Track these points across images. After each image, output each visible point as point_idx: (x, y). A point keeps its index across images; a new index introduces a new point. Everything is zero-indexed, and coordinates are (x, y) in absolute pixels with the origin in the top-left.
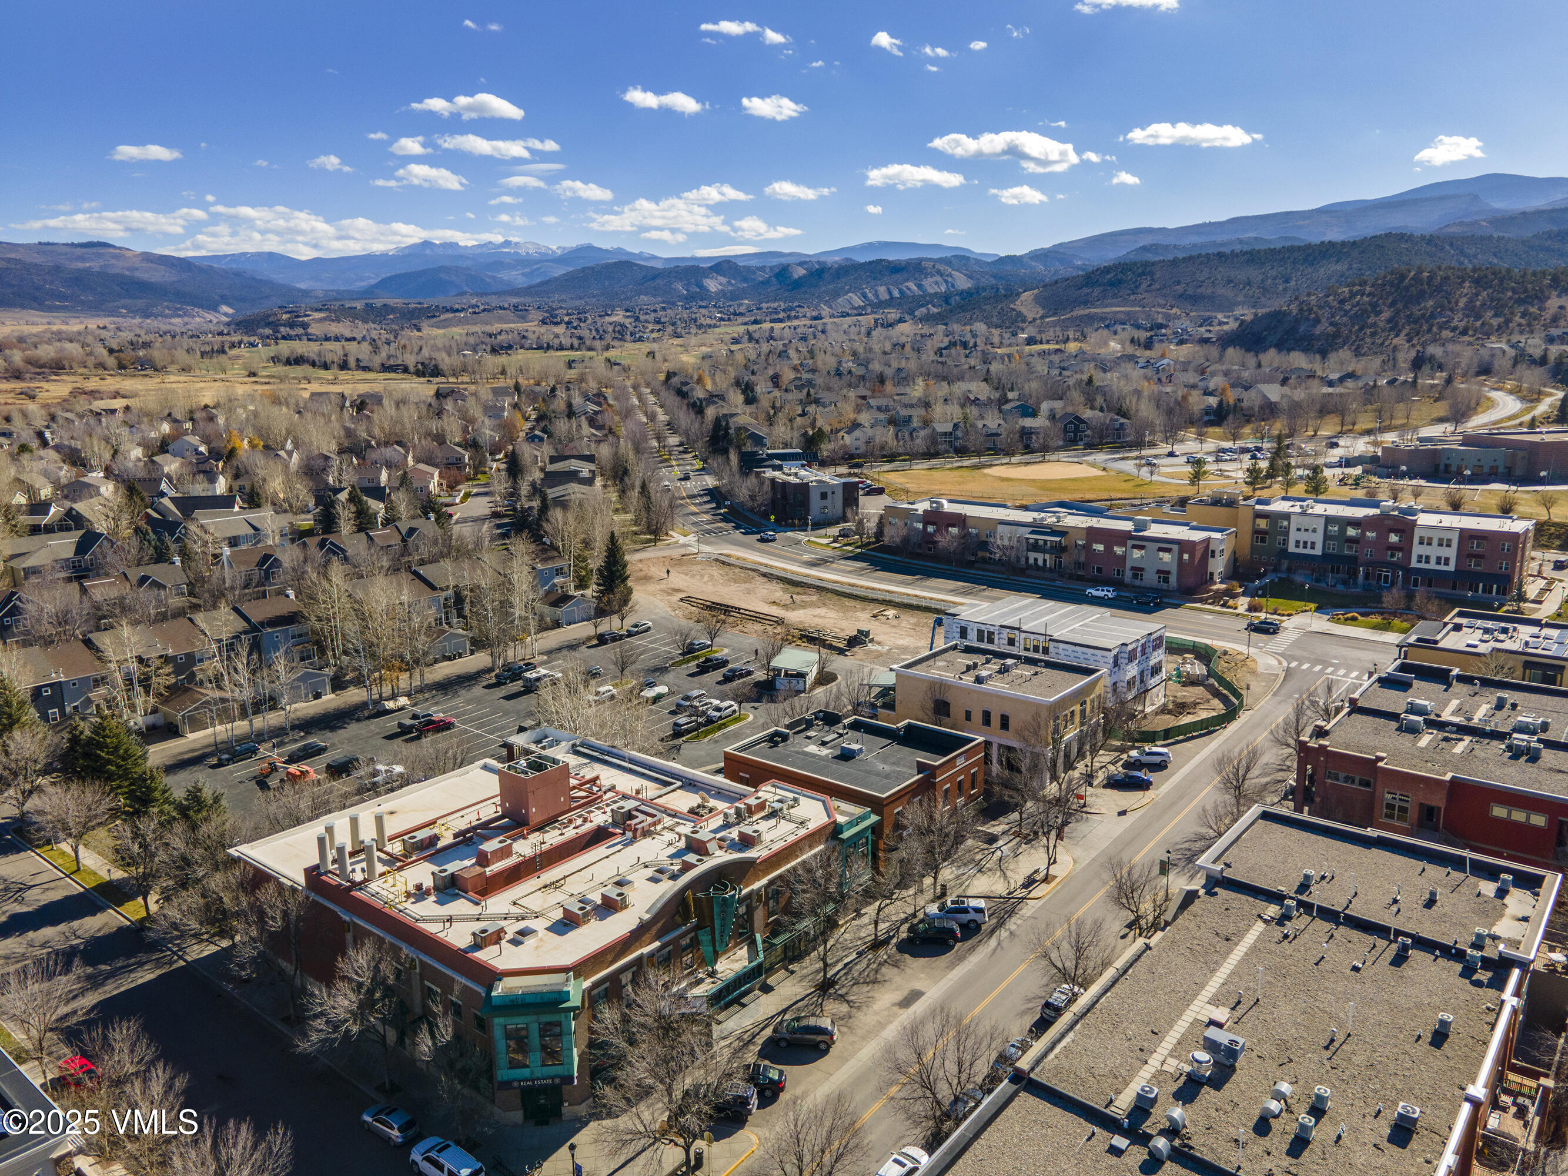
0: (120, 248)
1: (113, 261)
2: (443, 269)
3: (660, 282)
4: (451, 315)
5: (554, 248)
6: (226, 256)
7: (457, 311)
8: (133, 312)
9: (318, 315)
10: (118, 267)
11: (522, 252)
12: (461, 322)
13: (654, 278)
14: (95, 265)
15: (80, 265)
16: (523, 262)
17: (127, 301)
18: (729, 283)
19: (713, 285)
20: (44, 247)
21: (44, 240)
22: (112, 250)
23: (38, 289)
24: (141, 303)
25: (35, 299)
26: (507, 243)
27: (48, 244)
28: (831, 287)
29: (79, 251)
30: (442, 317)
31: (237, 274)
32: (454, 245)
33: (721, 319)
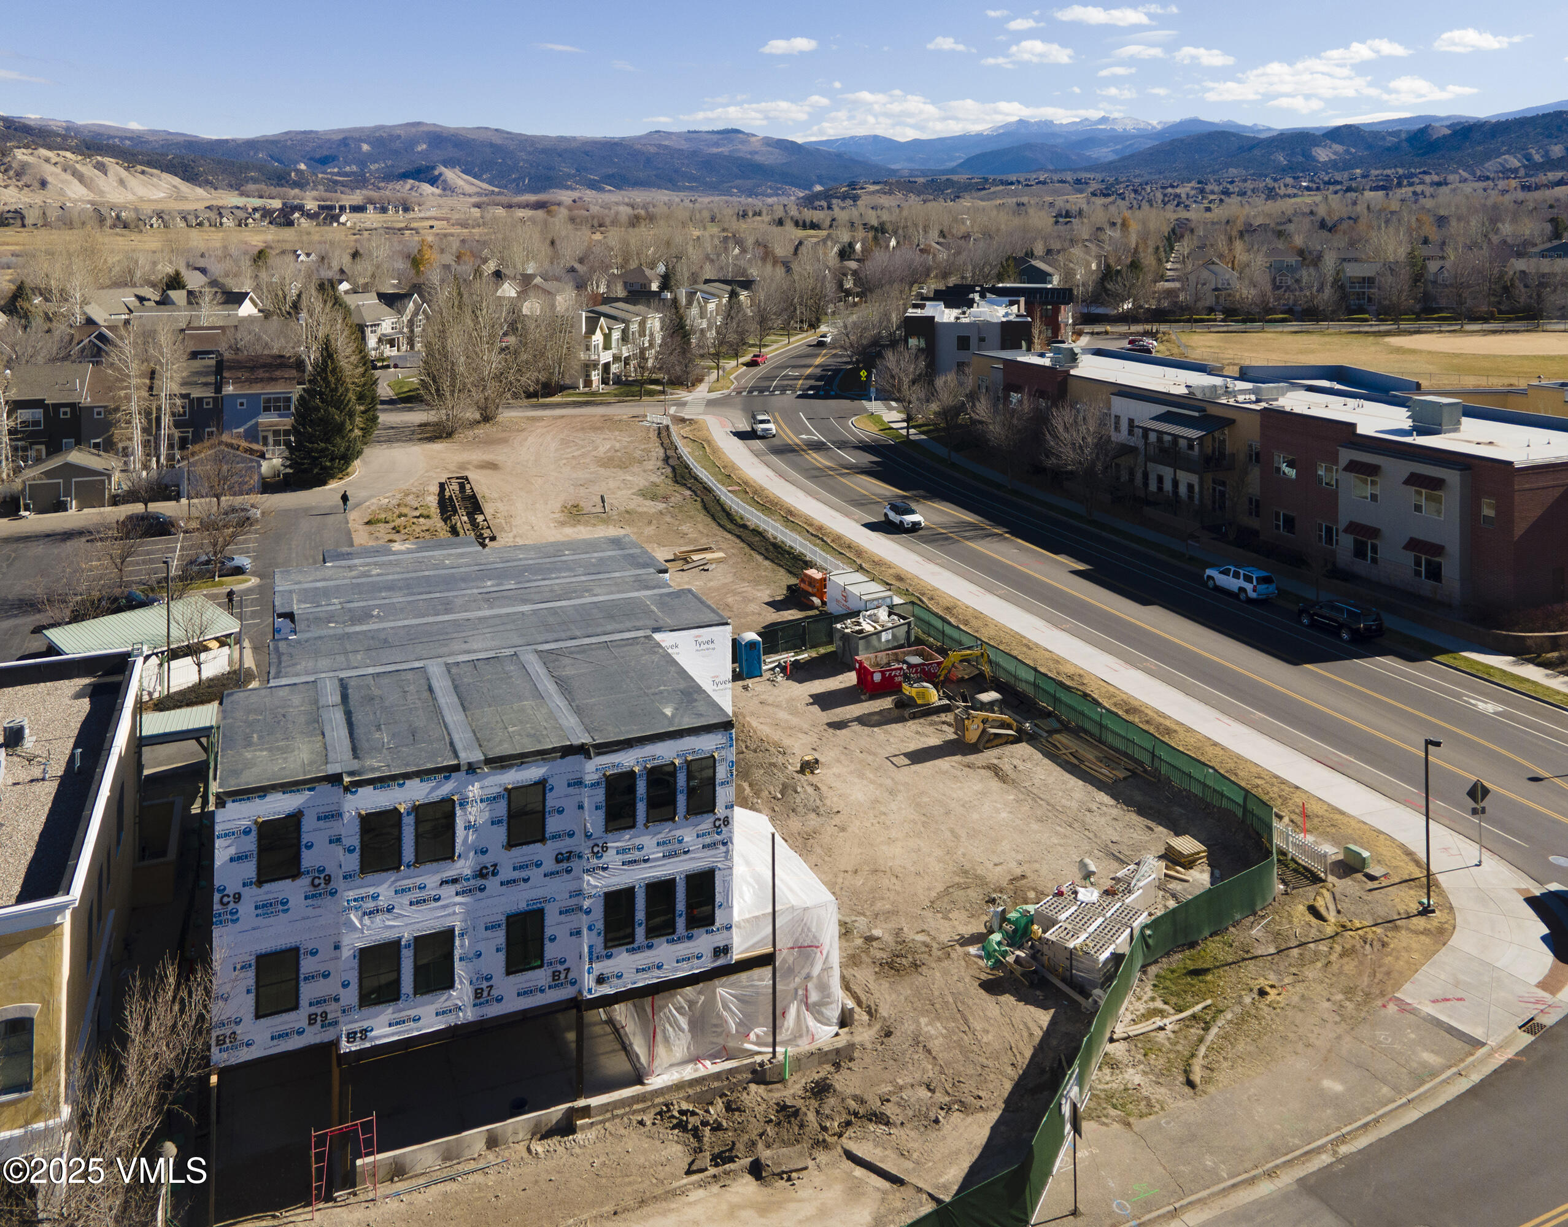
0: (748, 134)
1: (740, 146)
2: (1029, 146)
3: (1257, 152)
4: (1001, 188)
5: (1155, 123)
6: (837, 140)
7: (1012, 183)
8: (742, 191)
9: (872, 188)
10: (743, 151)
11: (1119, 128)
12: (1009, 194)
13: (1251, 148)
14: (724, 150)
15: (715, 150)
16: (1115, 138)
17: (738, 182)
18: (1347, 152)
19: (1323, 154)
20: (692, 135)
21: (691, 129)
22: (741, 136)
23: (676, 171)
24: (749, 183)
25: (671, 180)
26: (1104, 120)
27: (695, 132)
28: (1480, 148)
29: (715, 137)
30: (993, 189)
31: (839, 155)
32: (1049, 123)
33: (1308, 189)
